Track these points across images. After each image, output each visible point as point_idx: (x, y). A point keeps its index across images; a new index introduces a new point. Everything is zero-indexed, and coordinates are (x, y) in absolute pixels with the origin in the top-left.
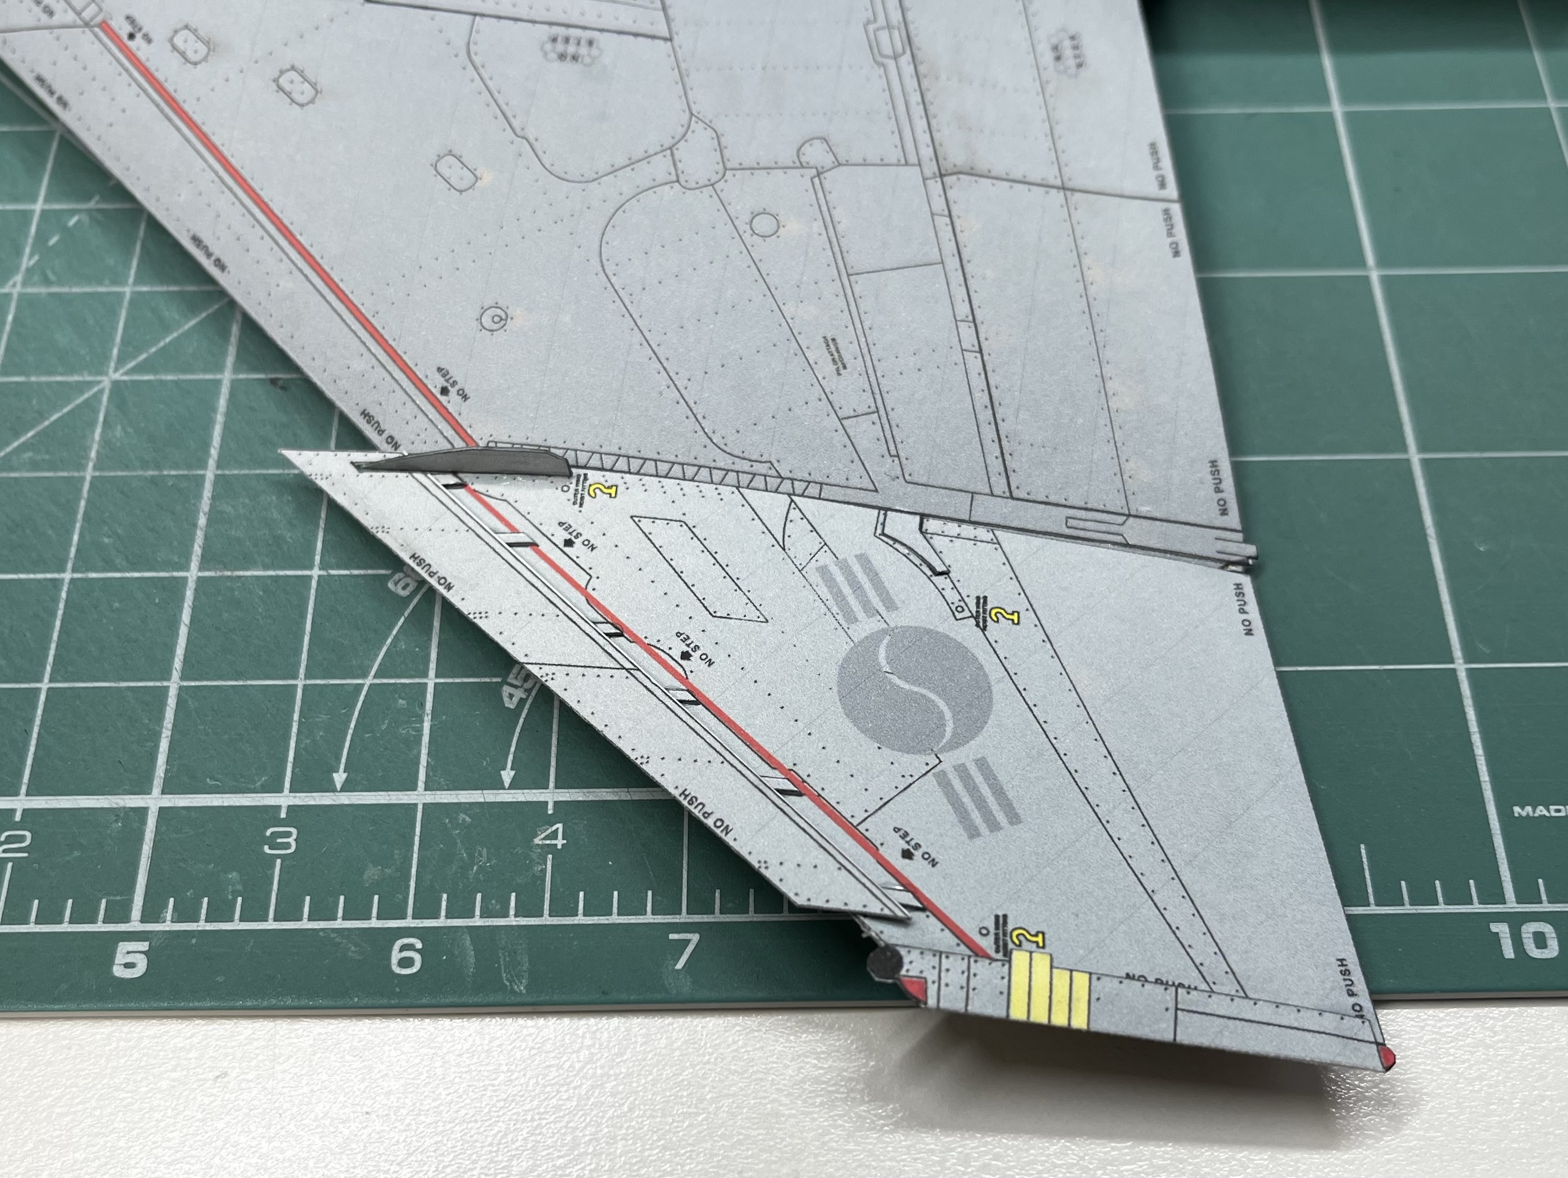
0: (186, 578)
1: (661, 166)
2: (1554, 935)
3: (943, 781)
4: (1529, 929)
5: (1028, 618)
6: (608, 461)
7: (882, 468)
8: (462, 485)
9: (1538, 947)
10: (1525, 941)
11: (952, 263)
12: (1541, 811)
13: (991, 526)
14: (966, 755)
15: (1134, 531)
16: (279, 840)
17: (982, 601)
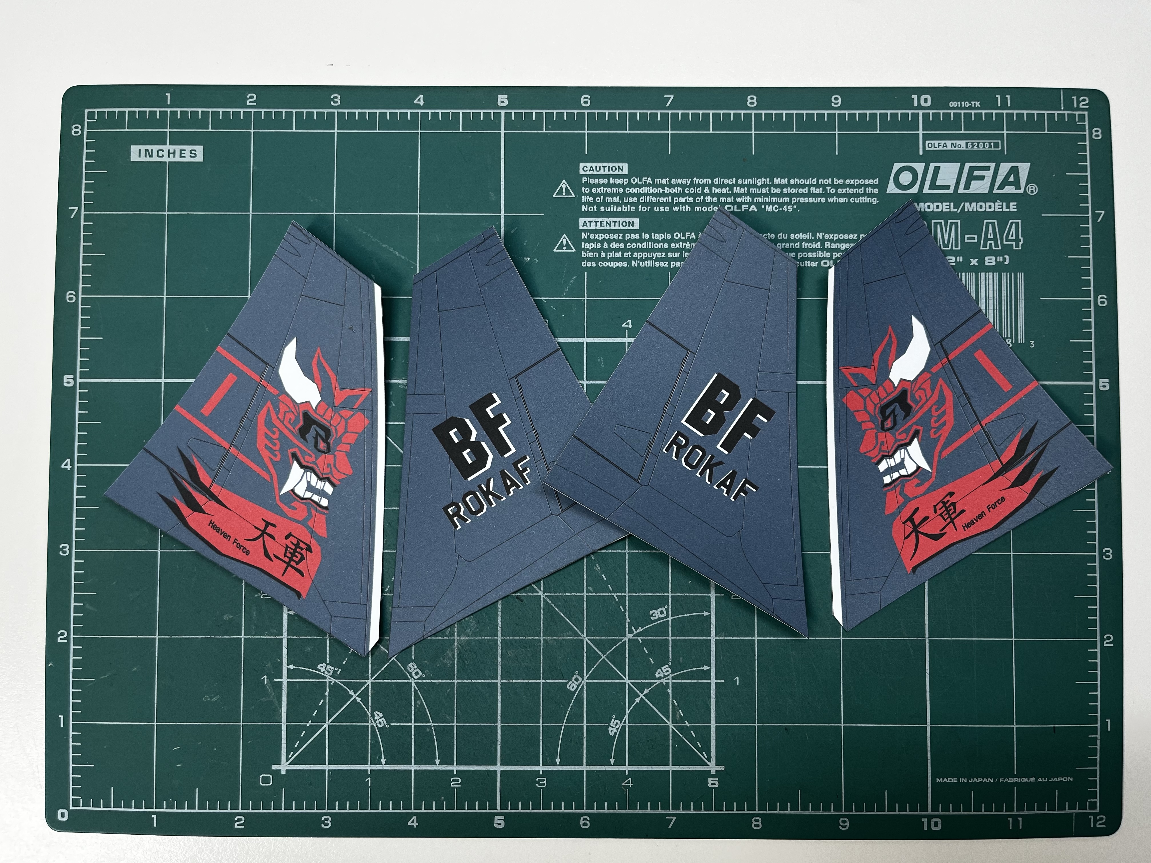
0: (497, 683)
2: (941, 822)
4: (934, 820)
9: (935, 826)
10: (931, 824)
12: (945, 780)
16: (541, 782)
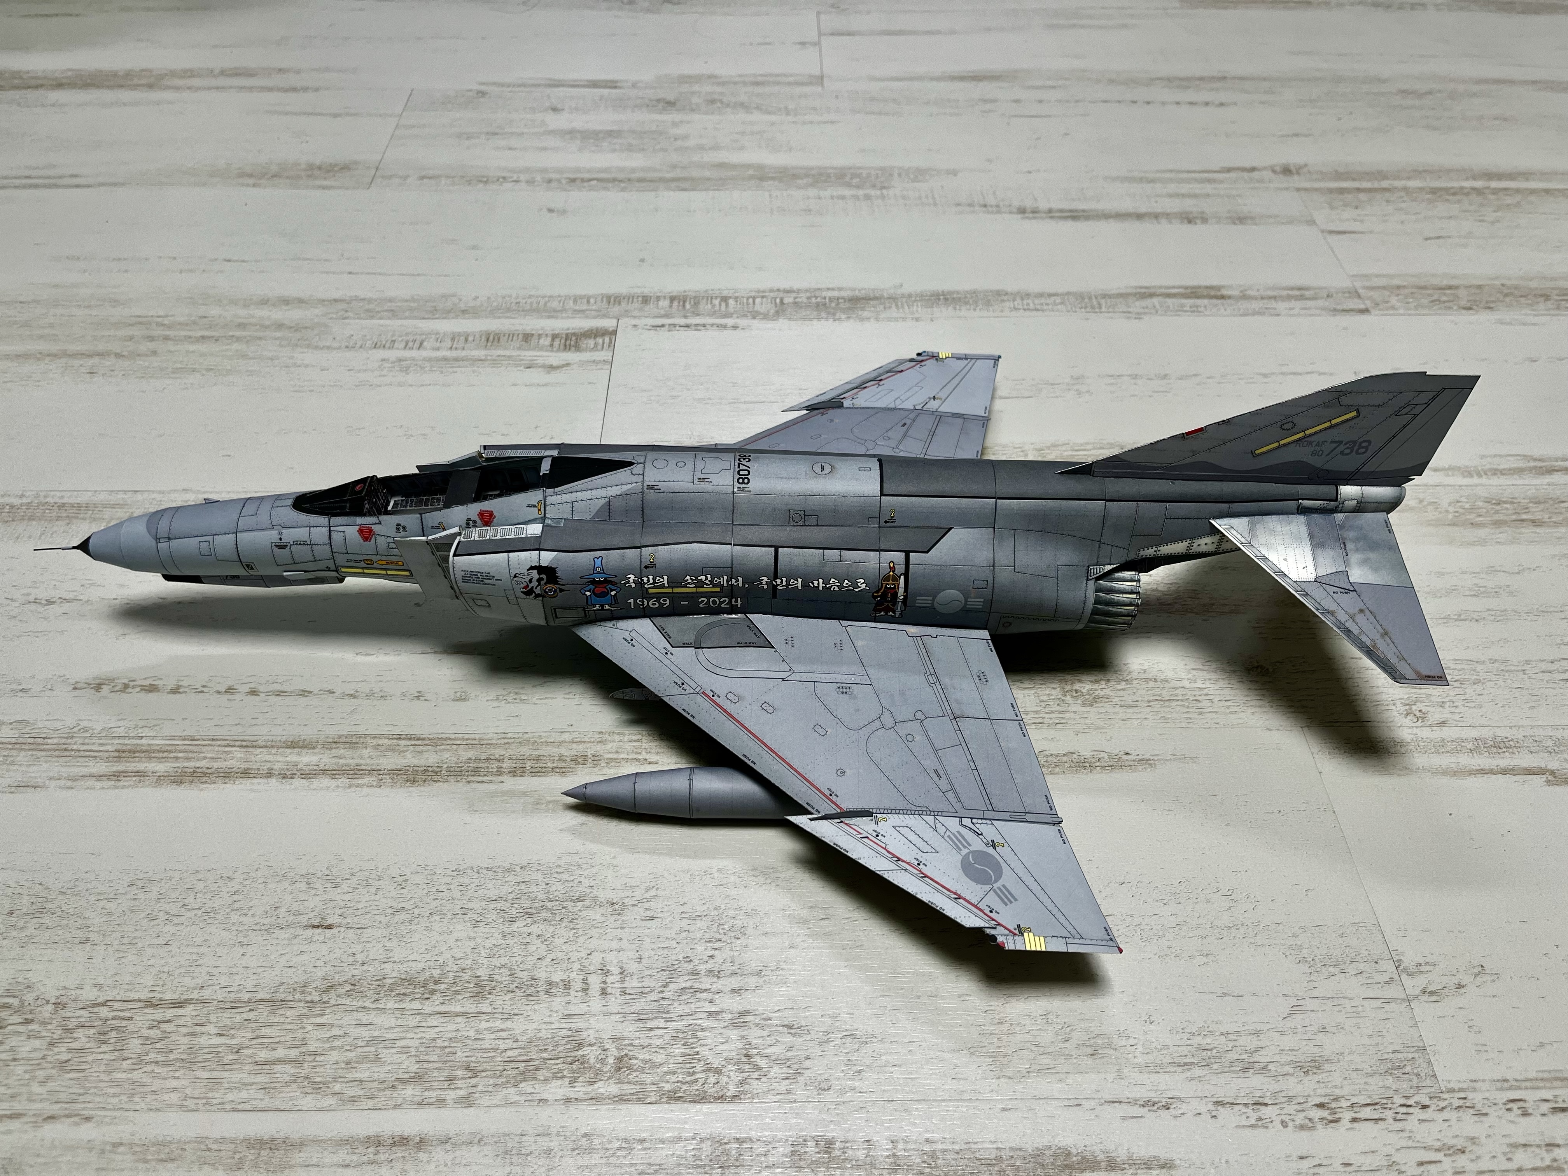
1: (877, 723)
3: (995, 892)
5: (1006, 844)
6: (882, 811)
7: (958, 806)
8: (842, 822)
11: (964, 744)
13: (990, 820)
14: (999, 884)
15: (1029, 817)
17: (993, 841)
